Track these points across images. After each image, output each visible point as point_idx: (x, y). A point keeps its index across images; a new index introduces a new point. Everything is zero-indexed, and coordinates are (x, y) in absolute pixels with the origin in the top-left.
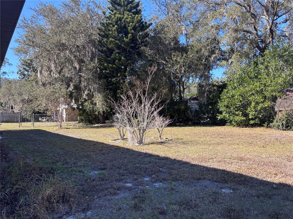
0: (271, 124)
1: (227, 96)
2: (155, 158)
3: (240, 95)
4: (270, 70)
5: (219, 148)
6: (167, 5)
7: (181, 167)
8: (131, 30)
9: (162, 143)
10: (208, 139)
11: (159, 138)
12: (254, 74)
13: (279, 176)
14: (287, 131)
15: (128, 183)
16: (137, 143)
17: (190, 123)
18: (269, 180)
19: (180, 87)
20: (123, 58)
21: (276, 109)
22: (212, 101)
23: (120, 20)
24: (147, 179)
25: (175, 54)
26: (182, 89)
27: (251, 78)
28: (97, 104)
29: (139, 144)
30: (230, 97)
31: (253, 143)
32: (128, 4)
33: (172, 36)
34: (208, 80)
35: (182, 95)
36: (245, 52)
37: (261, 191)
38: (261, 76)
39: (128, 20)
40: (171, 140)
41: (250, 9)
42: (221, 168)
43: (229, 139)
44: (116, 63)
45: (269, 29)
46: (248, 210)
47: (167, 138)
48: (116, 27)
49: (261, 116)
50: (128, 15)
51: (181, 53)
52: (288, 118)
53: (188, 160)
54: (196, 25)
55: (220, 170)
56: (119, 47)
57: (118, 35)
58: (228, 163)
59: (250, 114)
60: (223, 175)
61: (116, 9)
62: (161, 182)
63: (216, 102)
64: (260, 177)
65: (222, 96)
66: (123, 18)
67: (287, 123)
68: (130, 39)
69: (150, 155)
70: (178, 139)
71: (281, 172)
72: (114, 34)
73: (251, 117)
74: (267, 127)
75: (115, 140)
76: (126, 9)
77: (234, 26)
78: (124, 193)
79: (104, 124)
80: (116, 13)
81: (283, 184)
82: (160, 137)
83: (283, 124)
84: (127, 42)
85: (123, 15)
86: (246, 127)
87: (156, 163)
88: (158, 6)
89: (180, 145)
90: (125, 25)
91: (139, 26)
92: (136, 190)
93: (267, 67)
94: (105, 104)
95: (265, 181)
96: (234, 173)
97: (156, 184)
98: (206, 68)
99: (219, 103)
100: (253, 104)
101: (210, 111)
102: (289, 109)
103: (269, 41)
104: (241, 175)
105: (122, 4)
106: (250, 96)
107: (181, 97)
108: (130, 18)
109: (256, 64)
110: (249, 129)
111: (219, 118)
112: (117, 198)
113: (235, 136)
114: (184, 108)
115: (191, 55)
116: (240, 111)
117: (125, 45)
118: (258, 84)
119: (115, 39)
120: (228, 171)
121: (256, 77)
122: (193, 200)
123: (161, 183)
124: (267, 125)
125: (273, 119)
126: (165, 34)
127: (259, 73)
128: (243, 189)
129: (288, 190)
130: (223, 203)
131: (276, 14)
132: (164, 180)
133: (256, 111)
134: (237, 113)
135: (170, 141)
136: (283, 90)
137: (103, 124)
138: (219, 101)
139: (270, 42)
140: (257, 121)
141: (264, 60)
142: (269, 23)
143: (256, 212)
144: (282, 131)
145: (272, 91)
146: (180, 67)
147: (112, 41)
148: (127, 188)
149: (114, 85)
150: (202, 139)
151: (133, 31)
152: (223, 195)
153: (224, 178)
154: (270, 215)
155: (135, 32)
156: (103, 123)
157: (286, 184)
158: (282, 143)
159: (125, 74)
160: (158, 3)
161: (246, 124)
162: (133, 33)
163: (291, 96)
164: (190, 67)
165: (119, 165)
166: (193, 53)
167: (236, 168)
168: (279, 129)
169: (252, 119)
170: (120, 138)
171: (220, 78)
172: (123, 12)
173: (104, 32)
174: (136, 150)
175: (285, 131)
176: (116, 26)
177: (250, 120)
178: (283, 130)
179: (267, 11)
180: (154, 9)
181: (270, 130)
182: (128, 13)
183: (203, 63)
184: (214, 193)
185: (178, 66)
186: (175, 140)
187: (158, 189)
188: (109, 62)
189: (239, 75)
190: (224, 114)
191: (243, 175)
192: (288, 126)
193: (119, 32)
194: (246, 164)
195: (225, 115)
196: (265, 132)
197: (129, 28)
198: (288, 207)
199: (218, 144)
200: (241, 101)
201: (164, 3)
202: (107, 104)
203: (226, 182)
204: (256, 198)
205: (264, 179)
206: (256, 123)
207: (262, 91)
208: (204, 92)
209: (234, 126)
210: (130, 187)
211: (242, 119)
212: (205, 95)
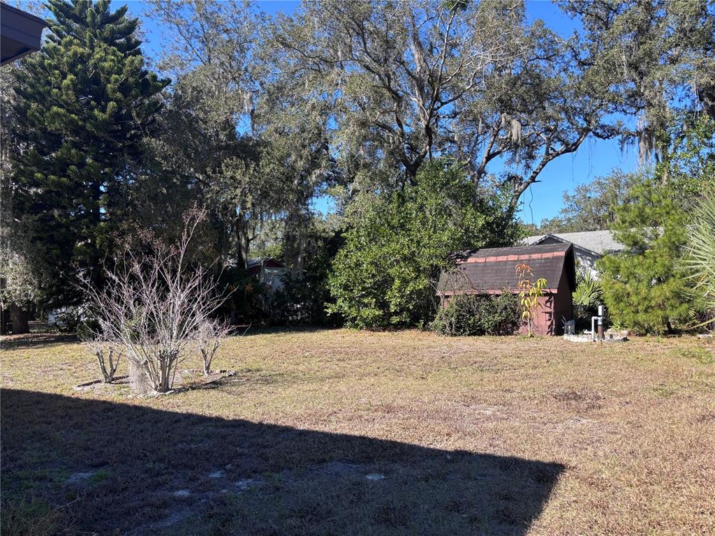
0: (430, 323)
1: (345, 265)
2: (214, 424)
3: (372, 263)
4: (428, 213)
5: (342, 386)
6: (206, 39)
7: (280, 439)
8: (114, 91)
9: (215, 385)
10: (315, 365)
11: (205, 372)
12: (399, 220)
13: (455, 437)
14: (459, 338)
15: (178, 489)
16: (156, 389)
17: (263, 323)
18: (439, 446)
19: (239, 238)
20: (89, 160)
21: (439, 293)
22: (314, 274)
23: (82, 60)
24: (217, 475)
25: (230, 162)
26: (243, 241)
27: (393, 228)
28: (9, 281)
29: (160, 391)
30: (352, 265)
31: (403, 370)
32: (103, 23)
33: (223, 118)
34: (306, 227)
35: (244, 256)
36: (380, 171)
37: (428, 469)
38: (412, 224)
39: (106, 65)
40: (235, 374)
41: (389, 82)
42: (357, 433)
43: (357, 362)
44: (69, 172)
45: (424, 127)
46: (415, 505)
47: (224, 371)
48: (72, 80)
49: (411, 307)
50: (107, 53)
51: (243, 162)
52: (460, 311)
53: (290, 423)
54: (275, 96)
55: (355, 437)
56: (77, 130)
57: (78, 101)
58: (367, 420)
59: (392, 303)
60: (362, 447)
61: (69, 30)
62: (249, 477)
63: (323, 277)
64: (424, 444)
65: (334, 264)
66: (90, 56)
67: (458, 322)
68: (111, 116)
69: (202, 419)
70: (250, 371)
71: (456, 429)
72: (64, 97)
73: (393, 309)
74: (425, 328)
75: (88, 385)
76: (100, 34)
77: (358, 114)
78: (179, 511)
79: (26, 334)
80: (71, 43)
81: (461, 451)
82: (208, 368)
83: (451, 324)
84: (104, 120)
85: (92, 48)
86: (384, 330)
87: (224, 437)
88: (182, 38)
89: (259, 385)
90: (97, 76)
91: (137, 83)
92: (203, 501)
93: (421, 208)
94: (35, 282)
95: (433, 450)
96: (381, 441)
97: (241, 483)
98: (301, 199)
99: (329, 279)
100: (397, 282)
101: (310, 295)
102: (461, 293)
103: (423, 150)
104: (394, 444)
105: (89, 19)
106: (392, 265)
107: (241, 262)
108: (113, 60)
109: (402, 199)
110: (390, 334)
111: (330, 311)
112: (169, 524)
113: (367, 355)
114: (252, 289)
115: (268, 168)
116: (372, 298)
117: (96, 127)
118: (405, 241)
119: (68, 110)
120: (370, 439)
121: (402, 226)
122: (321, 504)
123: (250, 481)
124: (424, 325)
125: (435, 312)
126: (206, 112)
127: (408, 218)
128: (400, 469)
129: (469, 462)
130: (373, 500)
131: (437, 98)
132: (254, 472)
133: (402, 297)
134: (366, 301)
135: (233, 378)
136: (450, 254)
137: (22, 336)
138: (329, 276)
139: (426, 152)
140: (405, 317)
141: (416, 193)
142: (424, 114)
143: (426, 507)
144: (449, 338)
145: (431, 257)
146: (242, 192)
147: (57, 114)
148: (184, 501)
149: (63, 230)
150: (301, 368)
151: (119, 95)
152: (370, 486)
153: (366, 452)
154: (447, 507)
155: (125, 97)
156: (22, 333)
157: (466, 451)
158: (452, 366)
159: (98, 203)
160: (184, 31)
161: (383, 324)
162: (120, 100)
163: (464, 266)
164: (265, 195)
165: (139, 451)
166: (271, 163)
167: (383, 429)
168: (444, 334)
169: (396, 313)
170: (102, 377)
171: (325, 214)
172: (91, 41)
173: (32, 86)
174: (160, 408)
175: (455, 338)
176: (70, 77)
177: (391, 315)
178: (452, 335)
179: (421, 89)
180: (174, 42)
181: (429, 335)
182: (105, 45)
183: (294, 187)
184: (353, 484)
185: (238, 191)
186: (244, 374)
187: (250, 492)
188: (46, 167)
189: (371, 220)
190: (340, 302)
191: (397, 442)
192: (461, 327)
193: (79, 92)
194: (398, 418)
195: (342, 305)
196: (420, 342)
197: (109, 85)
198: (471, 490)
199: (338, 377)
200: (374, 276)
201: (198, 32)
202: (40, 283)
203: (369, 460)
204: (423, 482)
205: (432, 447)
206: (402, 321)
207: (414, 255)
208: (298, 254)
209: (361, 328)
210: (188, 498)
211: (377, 313)
212: (299, 259)
